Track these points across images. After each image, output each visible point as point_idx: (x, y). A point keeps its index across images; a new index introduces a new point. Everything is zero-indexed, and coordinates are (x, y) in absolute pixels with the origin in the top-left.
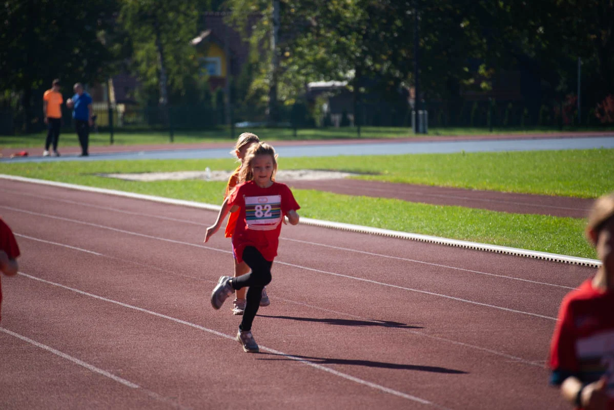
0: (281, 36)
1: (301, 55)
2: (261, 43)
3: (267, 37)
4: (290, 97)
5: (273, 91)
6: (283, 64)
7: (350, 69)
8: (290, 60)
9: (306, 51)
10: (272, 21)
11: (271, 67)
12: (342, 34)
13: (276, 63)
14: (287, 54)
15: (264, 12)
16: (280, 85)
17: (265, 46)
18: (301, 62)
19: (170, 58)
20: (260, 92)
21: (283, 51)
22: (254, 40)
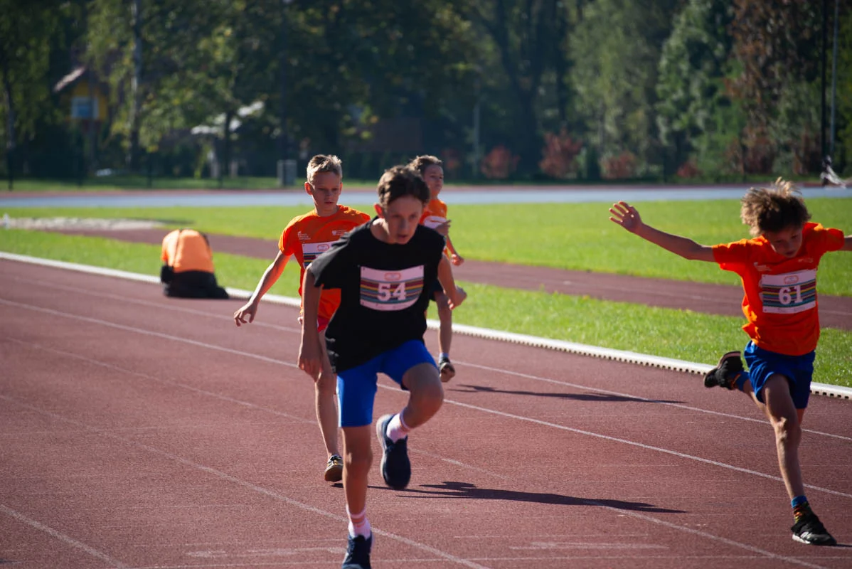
0: (144, 75)
1: (167, 99)
2: (122, 83)
3: (128, 76)
4: (152, 142)
5: (135, 135)
6: (145, 107)
7: (220, 112)
8: (154, 103)
9: (172, 93)
10: (135, 60)
11: (133, 111)
12: (211, 76)
13: (139, 106)
14: (151, 96)
15: (125, 49)
16: (143, 130)
17: (126, 87)
18: (166, 105)
19: (18, 98)
20: (120, 137)
21: (146, 93)
22: (114, 80)
